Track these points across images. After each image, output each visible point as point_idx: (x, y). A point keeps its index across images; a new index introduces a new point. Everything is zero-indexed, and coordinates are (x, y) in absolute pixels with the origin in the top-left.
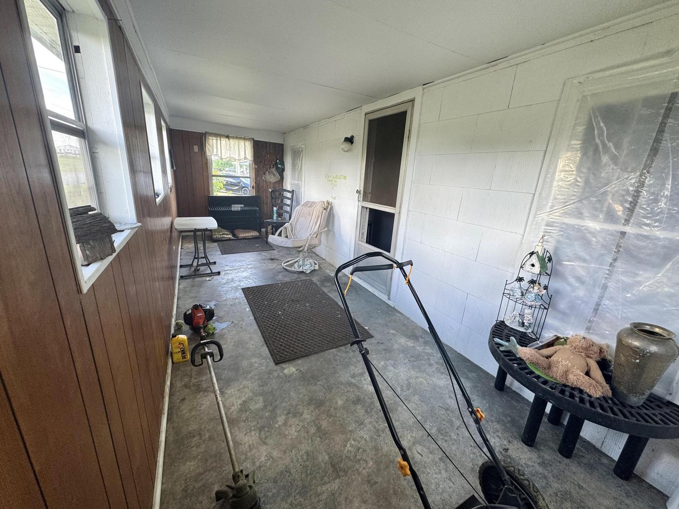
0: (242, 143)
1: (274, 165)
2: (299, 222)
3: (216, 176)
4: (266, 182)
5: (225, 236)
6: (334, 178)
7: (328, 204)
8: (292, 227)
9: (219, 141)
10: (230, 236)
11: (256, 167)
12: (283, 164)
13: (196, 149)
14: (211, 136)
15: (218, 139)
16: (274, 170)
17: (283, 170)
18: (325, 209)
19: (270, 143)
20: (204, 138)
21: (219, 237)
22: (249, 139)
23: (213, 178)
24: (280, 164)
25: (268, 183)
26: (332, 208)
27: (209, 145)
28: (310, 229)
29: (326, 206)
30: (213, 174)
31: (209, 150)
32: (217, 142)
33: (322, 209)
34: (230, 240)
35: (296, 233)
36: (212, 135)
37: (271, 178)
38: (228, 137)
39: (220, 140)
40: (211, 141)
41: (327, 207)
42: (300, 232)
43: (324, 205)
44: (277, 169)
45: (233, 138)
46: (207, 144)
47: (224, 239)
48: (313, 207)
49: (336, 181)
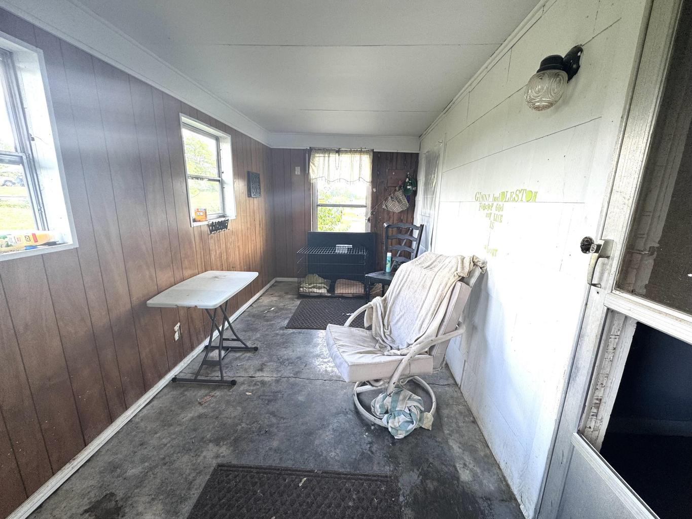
0: (357, 157)
1: (400, 187)
2: (400, 298)
3: (322, 205)
4: (388, 212)
5: (315, 290)
6: (495, 199)
7: (475, 264)
8: (385, 308)
9: (327, 158)
10: (323, 291)
11: (374, 190)
12: (415, 183)
13: (298, 171)
14: (318, 153)
15: (327, 155)
16: (399, 194)
17: (415, 193)
18: (462, 280)
19: (397, 153)
20: (307, 155)
21: (307, 291)
22: (367, 152)
23: (319, 208)
24: (411, 184)
25: (391, 214)
26: (483, 277)
27: (314, 164)
28: (418, 323)
29: (467, 270)
30: (319, 203)
31: (313, 171)
32: (324, 160)
33: (453, 279)
34: (321, 296)
35: (392, 324)
36: (319, 151)
37: (395, 206)
38: (338, 152)
39: (329, 157)
40: (317, 159)
41: (470, 273)
42: (400, 324)
43: (463, 268)
44: (406, 191)
45: (346, 152)
46: (311, 164)
47: (311, 294)
48: (436, 270)
49: (500, 209)
